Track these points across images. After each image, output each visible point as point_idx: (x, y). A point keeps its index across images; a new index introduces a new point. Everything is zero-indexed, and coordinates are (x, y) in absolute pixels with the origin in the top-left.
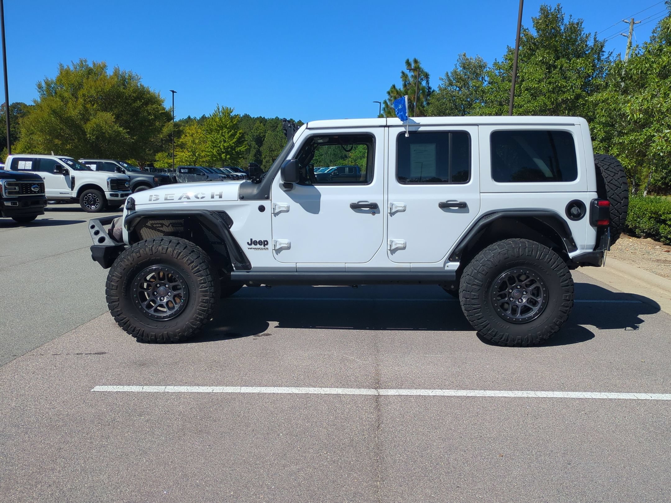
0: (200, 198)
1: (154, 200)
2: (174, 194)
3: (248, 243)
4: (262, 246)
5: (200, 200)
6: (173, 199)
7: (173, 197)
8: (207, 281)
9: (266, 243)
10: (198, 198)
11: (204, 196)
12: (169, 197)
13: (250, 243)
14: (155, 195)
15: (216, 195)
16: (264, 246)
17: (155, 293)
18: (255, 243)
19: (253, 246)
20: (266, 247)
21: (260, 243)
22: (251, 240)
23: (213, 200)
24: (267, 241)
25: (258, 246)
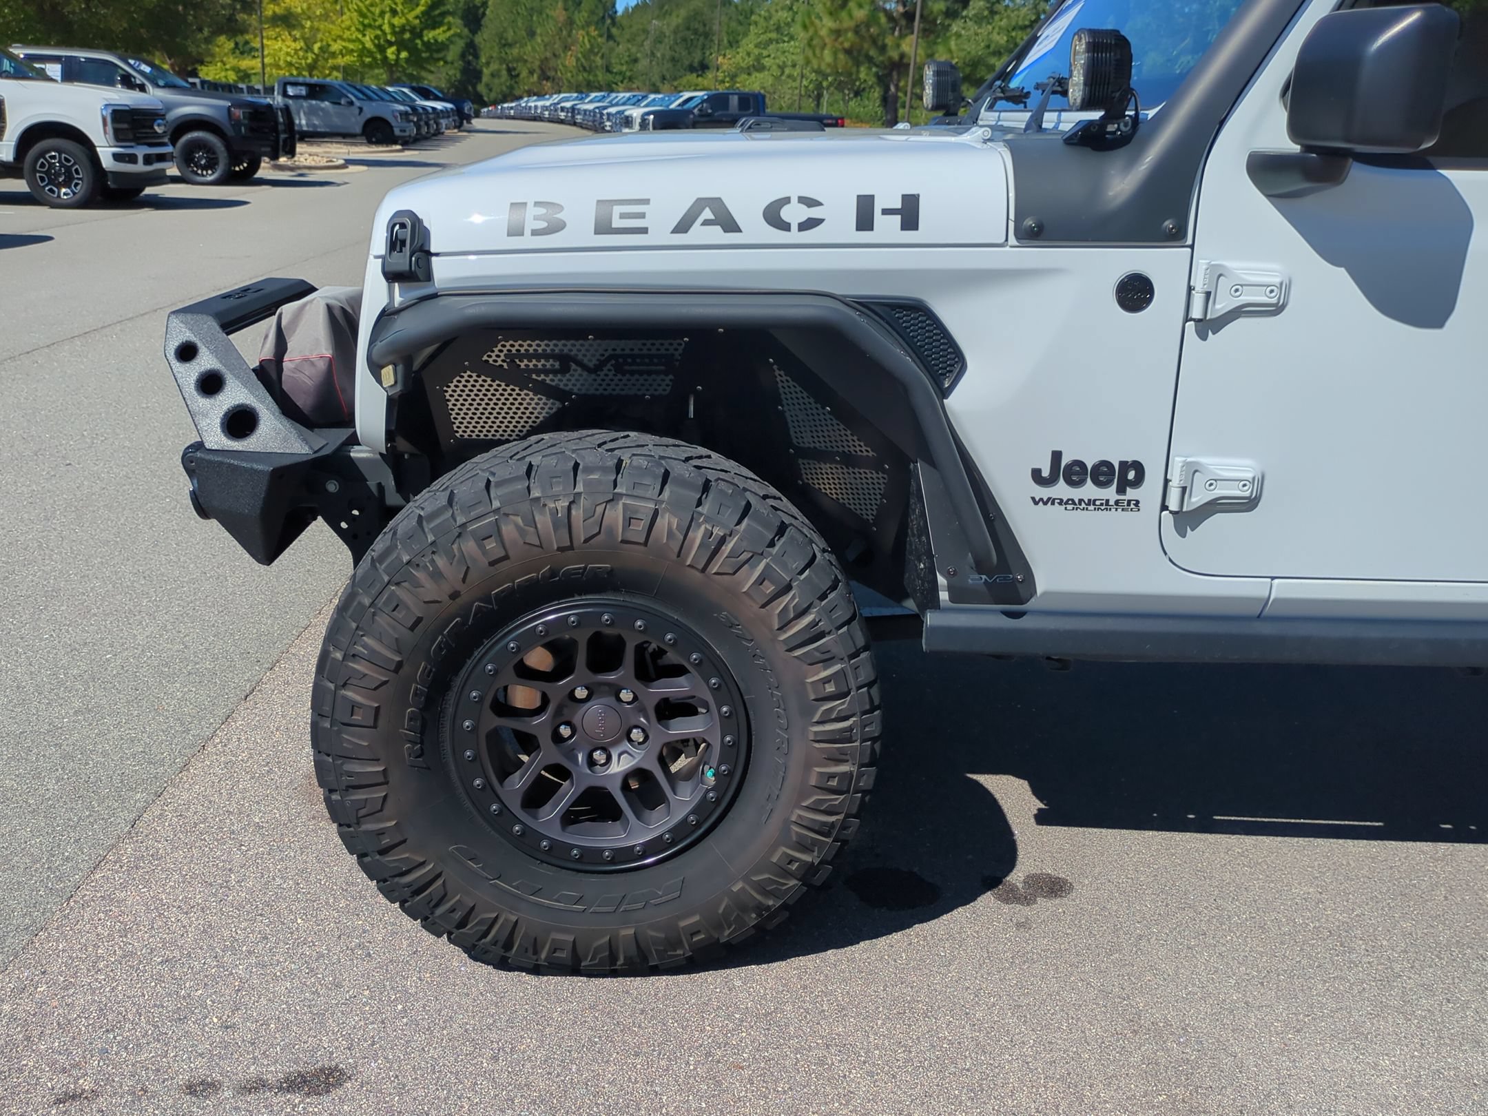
0: (794, 227)
1: (535, 233)
2: (646, 202)
3: (1036, 475)
4: (1110, 493)
5: (794, 236)
6: (644, 231)
7: (642, 216)
8: (853, 685)
9: (1131, 475)
10: (786, 227)
11: (814, 213)
12: (623, 216)
13: (1046, 473)
14: (537, 204)
15: (886, 212)
16: (1121, 490)
17: (565, 731)
18: (1075, 473)
19: (1062, 489)
20: (1131, 493)
21: (1102, 473)
22: (1057, 456)
23: (865, 237)
24: (1138, 467)
25: (1089, 490)
